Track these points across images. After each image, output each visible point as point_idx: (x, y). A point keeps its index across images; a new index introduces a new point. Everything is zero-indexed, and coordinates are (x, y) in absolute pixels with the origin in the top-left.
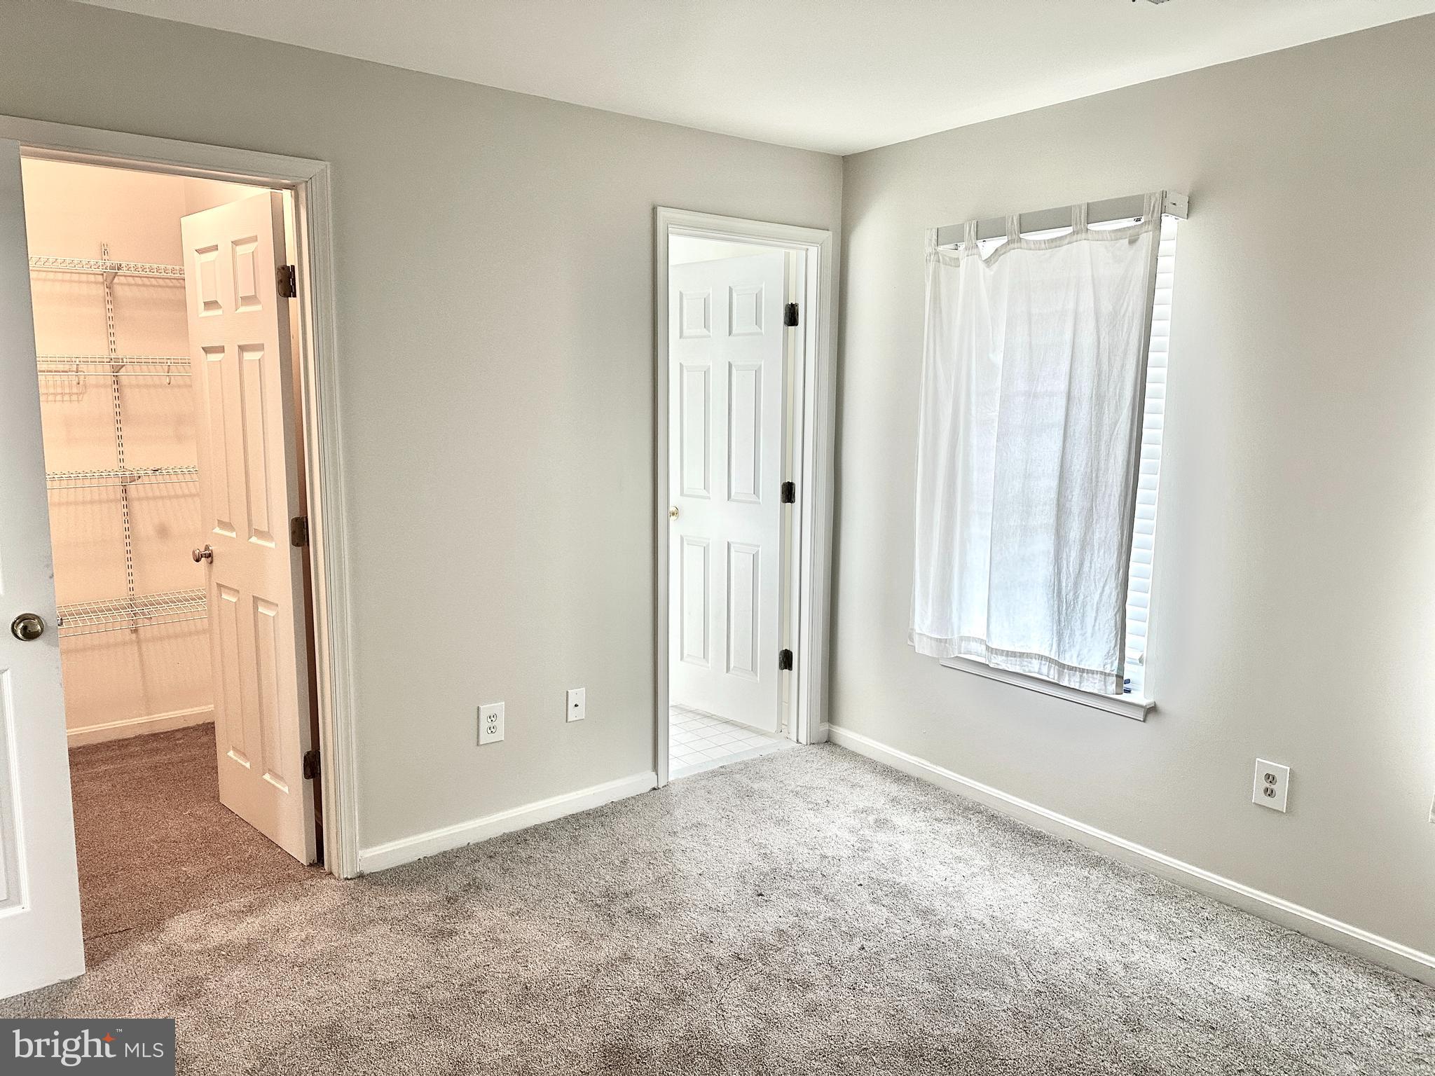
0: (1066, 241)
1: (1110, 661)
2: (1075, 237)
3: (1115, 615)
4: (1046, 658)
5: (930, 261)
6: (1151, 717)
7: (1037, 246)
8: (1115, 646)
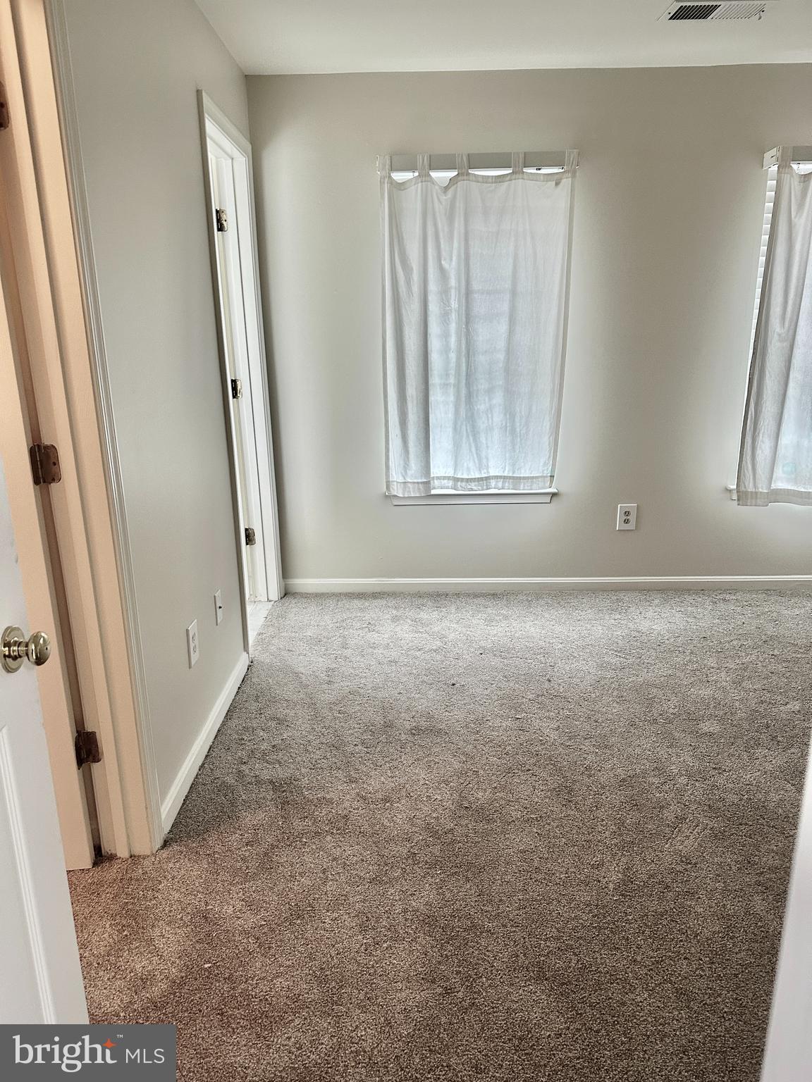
0: (508, 178)
1: (546, 468)
2: (514, 177)
3: (549, 438)
4: (501, 477)
5: (384, 182)
6: (554, 498)
7: (485, 180)
8: (549, 457)
